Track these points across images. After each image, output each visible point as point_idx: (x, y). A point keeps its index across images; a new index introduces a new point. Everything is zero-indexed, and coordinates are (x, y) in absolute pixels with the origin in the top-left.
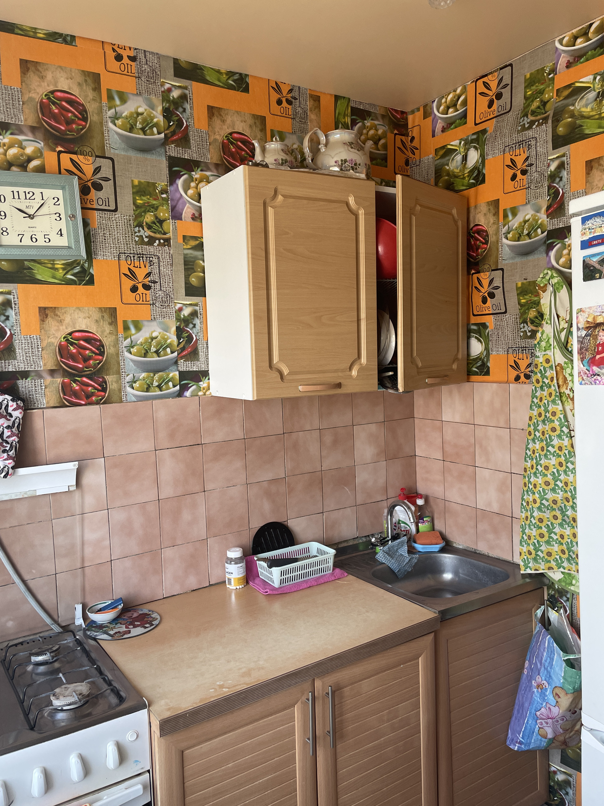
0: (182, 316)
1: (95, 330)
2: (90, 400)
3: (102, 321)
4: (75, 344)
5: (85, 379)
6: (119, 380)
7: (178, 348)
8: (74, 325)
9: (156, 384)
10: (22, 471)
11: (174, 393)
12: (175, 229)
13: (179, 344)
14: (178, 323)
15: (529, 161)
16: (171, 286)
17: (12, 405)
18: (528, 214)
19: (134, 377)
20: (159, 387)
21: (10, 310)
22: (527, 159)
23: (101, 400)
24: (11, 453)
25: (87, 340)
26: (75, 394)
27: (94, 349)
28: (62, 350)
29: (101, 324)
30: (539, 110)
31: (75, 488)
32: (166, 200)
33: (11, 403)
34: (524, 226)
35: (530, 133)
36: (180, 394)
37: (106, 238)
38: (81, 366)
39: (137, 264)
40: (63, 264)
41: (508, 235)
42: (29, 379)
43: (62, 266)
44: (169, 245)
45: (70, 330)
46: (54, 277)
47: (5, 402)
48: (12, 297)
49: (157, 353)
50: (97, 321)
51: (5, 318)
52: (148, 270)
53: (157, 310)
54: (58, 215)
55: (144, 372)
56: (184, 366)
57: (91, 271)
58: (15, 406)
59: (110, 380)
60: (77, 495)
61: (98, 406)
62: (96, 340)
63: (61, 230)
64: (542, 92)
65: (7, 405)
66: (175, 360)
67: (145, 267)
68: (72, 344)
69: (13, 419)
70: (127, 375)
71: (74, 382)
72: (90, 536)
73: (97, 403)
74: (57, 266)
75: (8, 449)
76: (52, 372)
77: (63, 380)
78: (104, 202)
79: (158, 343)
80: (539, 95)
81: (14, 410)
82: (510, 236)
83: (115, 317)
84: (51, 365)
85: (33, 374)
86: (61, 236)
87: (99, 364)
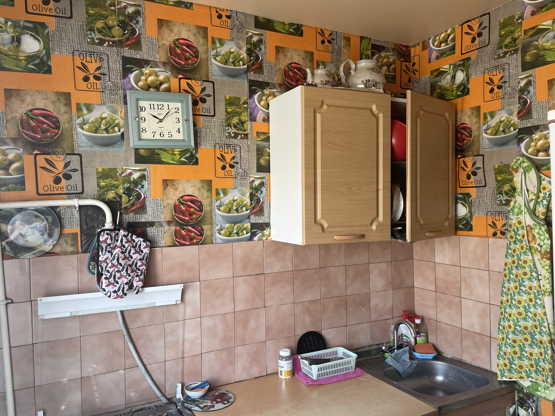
0: (254, 186)
1: (197, 195)
2: (192, 242)
3: (202, 188)
4: (185, 204)
5: (189, 228)
6: (211, 229)
7: (251, 207)
8: (184, 191)
9: (235, 231)
10: (147, 289)
11: (247, 238)
12: (252, 128)
13: (251, 204)
14: (251, 190)
15: (504, 80)
16: (248, 166)
17: (144, 244)
18: (503, 117)
19: (221, 227)
20: (237, 234)
21: (144, 181)
22: (502, 78)
23: (199, 242)
24: (141, 277)
25: (192, 201)
26: (183, 238)
27: (196, 207)
28: (176, 208)
29: (202, 191)
30: (510, 45)
31: (180, 302)
32: (246, 108)
33: (142, 243)
34: (500, 125)
35: (504, 60)
36: (251, 239)
37: (207, 134)
38: (187, 219)
39: (226, 151)
40: (179, 151)
41: (488, 131)
42: (154, 227)
43: (179, 153)
44: (247, 138)
45: (181, 195)
46: (173, 160)
47: (139, 243)
48: (146, 173)
49: (237, 210)
50: (199, 189)
51: (141, 186)
52: (233, 155)
53: (238, 181)
54: (178, 119)
55: (228, 223)
56: (255, 219)
57: (197, 156)
58: (145, 245)
59: (206, 228)
60: (181, 307)
61: (197, 246)
62: (198, 201)
63: (179, 129)
64: (513, 32)
65: (140, 245)
66: (248, 215)
67: (231, 153)
68: (182, 204)
69: (143, 254)
70: (217, 225)
71: (183, 230)
72: (188, 336)
73: (197, 244)
74: (175, 153)
75: (139, 274)
76: (169, 223)
77: (176, 228)
78: (207, 110)
79: (238, 204)
80: (510, 34)
81: (145, 248)
82: (489, 131)
83: (211, 186)
84: (168, 218)
85: (157, 224)
86: (179, 133)
87: (199, 217)
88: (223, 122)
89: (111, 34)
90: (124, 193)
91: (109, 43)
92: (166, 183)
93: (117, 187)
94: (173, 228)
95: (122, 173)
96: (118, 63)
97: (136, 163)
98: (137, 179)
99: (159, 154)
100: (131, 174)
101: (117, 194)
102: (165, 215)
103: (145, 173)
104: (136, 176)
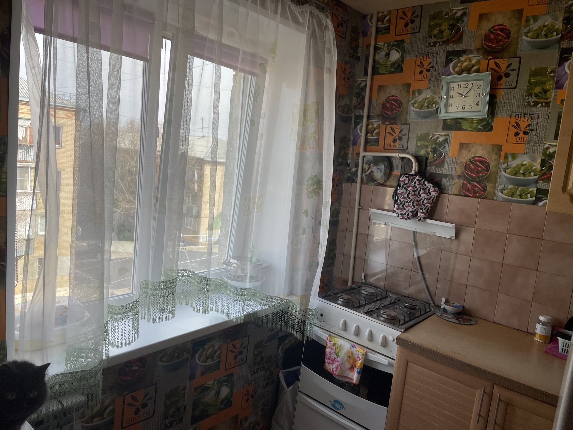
1: (486, 157)
2: (475, 195)
4: (474, 164)
5: (475, 183)
6: (494, 187)
7: (540, 173)
8: (476, 153)
11: (530, 201)
12: (556, 95)
13: (542, 170)
14: (544, 157)
16: (544, 133)
17: (432, 189)
19: (505, 187)
21: (447, 143)
24: (424, 211)
25: (481, 162)
27: (484, 167)
28: (467, 166)
29: (491, 154)
31: (454, 238)
32: (553, 77)
36: (535, 203)
37: (506, 105)
38: (474, 176)
40: (477, 120)
43: (477, 122)
44: (549, 106)
46: (471, 127)
49: (524, 174)
51: (444, 147)
53: (530, 148)
54: (478, 94)
55: (512, 185)
56: (541, 185)
57: (492, 124)
58: (434, 190)
59: (489, 186)
61: (479, 199)
62: (486, 162)
63: (478, 102)
65: (430, 189)
66: (535, 181)
68: (472, 163)
69: (431, 196)
70: (500, 185)
71: (469, 184)
72: (458, 267)
76: (459, 177)
79: (526, 169)
83: (501, 150)
84: (459, 173)
87: (485, 176)
88: (523, 93)
89: (442, 36)
90: (431, 151)
91: (439, 43)
92: (462, 145)
93: (427, 147)
94: (462, 181)
95: (432, 137)
96: (443, 57)
97: (443, 130)
98: (442, 141)
99: (460, 123)
100: (438, 138)
101: (427, 152)
102: (457, 171)
103: (448, 137)
104: (441, 139)
